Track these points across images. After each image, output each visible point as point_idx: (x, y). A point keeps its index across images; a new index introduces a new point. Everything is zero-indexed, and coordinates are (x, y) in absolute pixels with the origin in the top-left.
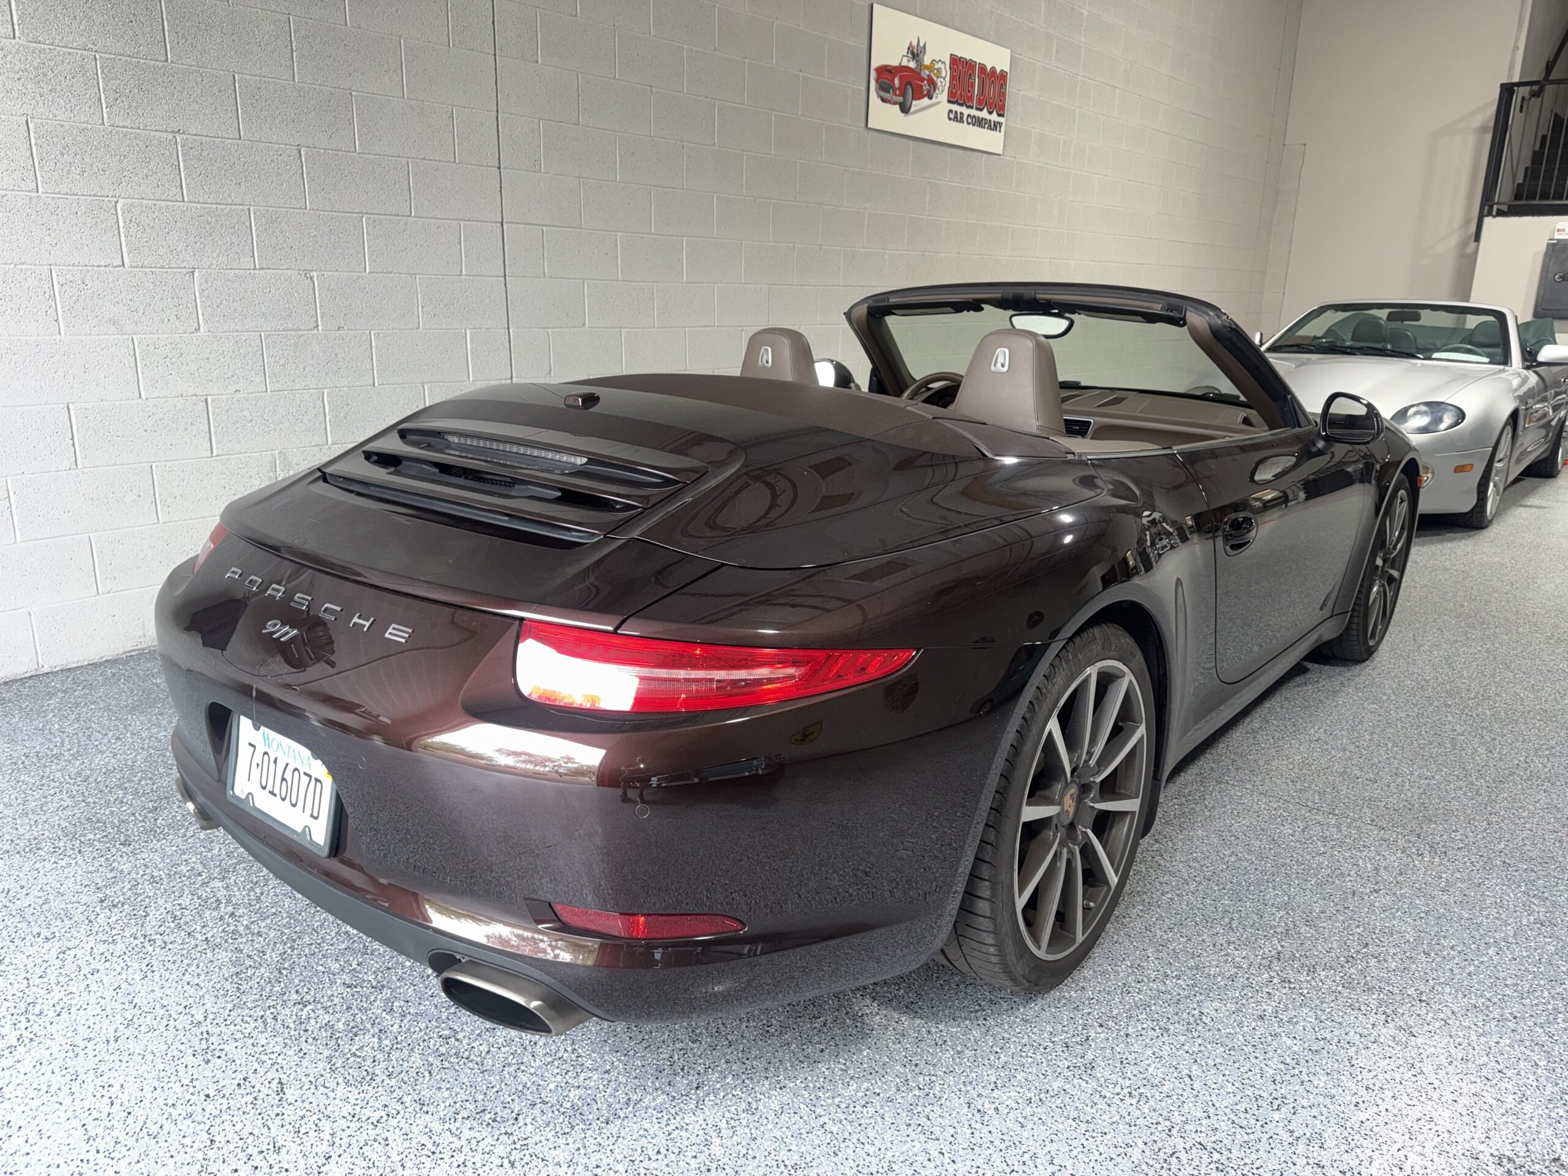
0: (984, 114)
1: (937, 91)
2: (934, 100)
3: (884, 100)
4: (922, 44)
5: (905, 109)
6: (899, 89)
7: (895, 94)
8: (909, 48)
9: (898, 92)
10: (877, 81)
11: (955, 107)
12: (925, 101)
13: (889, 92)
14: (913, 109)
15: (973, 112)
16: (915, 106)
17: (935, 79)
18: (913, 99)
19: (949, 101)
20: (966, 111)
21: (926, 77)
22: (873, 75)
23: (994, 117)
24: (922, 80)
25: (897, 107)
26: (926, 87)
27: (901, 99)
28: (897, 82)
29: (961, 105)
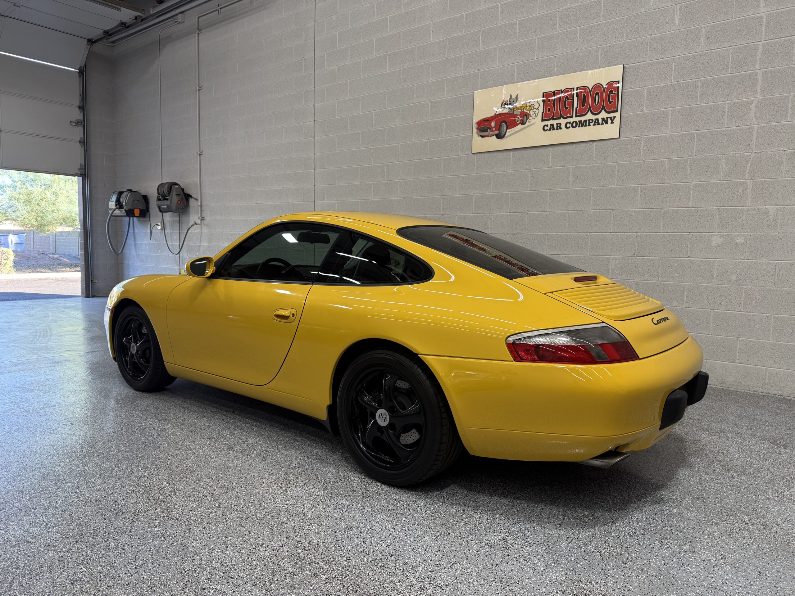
0: (589, 116)
1: (530, 118)
2: (527, 124)
3: (482, 136)
4: (514, 97)
5: (500, 136)
6: (495, 127)
7: (492, 131)
8: (502, 103)
9: (494, 129)
10: (477, 129)
11: (549, 123)
12: (520, 127)
13: (487, 131)
14: (507, 135)
15: (574, 119)
16: (509, 132)
17: (528, 112)
18: (507, 129)
19: (543, 120)
20: (563, 121)
21: (519, 114)
22: (475, 126)
23: (603, 115)
24: (516, 116)
25: (495, 136)
26: (518, 119)
27: (497, 132)
28: (493, 124)
29: (559, 118)
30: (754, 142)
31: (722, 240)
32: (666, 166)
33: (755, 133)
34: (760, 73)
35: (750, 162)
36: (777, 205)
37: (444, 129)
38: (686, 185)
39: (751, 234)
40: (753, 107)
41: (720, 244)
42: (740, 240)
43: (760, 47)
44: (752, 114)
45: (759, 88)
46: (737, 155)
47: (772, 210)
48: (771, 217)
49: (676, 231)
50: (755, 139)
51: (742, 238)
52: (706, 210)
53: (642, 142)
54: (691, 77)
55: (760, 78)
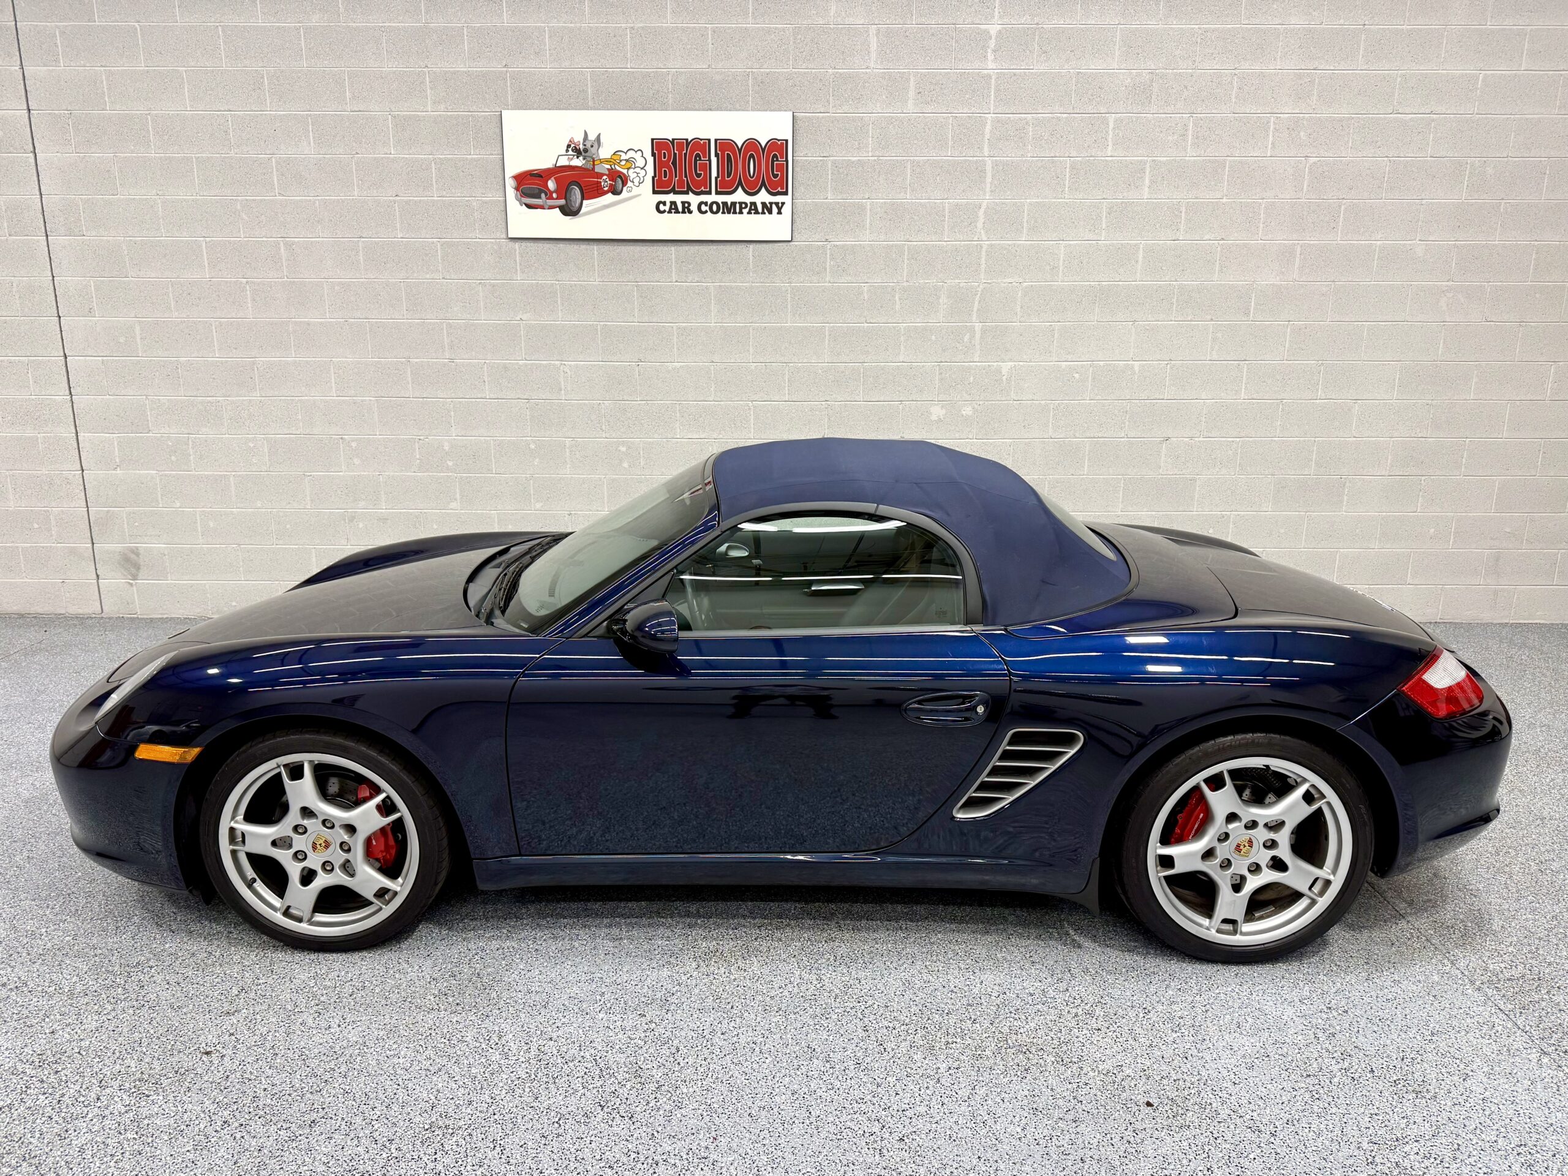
30: (983, 266)
31: (944, 411)
32: (865, 295)
33: (984, 253)
34: (989, 162)
35: (977, 298)
36: (1011, 360)
37: (434, 180)
38: (894, 327)
39: (981, 403)
40: (981, 213)
41: (942, 417)
42: (967, 411)
43: (989, 122)
44: (980, 225)
45: (988, 185)
46: (961, 285)
47: (1006, 367)
48: (1004, 378)
49: (882, 399)
50: (984, 262)
51: (970, 408)
52: (923, 366)
53: (828, 252)
54: (896, 153)
55: (989, 168)
